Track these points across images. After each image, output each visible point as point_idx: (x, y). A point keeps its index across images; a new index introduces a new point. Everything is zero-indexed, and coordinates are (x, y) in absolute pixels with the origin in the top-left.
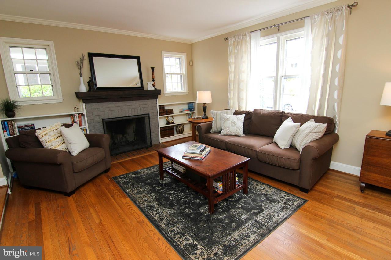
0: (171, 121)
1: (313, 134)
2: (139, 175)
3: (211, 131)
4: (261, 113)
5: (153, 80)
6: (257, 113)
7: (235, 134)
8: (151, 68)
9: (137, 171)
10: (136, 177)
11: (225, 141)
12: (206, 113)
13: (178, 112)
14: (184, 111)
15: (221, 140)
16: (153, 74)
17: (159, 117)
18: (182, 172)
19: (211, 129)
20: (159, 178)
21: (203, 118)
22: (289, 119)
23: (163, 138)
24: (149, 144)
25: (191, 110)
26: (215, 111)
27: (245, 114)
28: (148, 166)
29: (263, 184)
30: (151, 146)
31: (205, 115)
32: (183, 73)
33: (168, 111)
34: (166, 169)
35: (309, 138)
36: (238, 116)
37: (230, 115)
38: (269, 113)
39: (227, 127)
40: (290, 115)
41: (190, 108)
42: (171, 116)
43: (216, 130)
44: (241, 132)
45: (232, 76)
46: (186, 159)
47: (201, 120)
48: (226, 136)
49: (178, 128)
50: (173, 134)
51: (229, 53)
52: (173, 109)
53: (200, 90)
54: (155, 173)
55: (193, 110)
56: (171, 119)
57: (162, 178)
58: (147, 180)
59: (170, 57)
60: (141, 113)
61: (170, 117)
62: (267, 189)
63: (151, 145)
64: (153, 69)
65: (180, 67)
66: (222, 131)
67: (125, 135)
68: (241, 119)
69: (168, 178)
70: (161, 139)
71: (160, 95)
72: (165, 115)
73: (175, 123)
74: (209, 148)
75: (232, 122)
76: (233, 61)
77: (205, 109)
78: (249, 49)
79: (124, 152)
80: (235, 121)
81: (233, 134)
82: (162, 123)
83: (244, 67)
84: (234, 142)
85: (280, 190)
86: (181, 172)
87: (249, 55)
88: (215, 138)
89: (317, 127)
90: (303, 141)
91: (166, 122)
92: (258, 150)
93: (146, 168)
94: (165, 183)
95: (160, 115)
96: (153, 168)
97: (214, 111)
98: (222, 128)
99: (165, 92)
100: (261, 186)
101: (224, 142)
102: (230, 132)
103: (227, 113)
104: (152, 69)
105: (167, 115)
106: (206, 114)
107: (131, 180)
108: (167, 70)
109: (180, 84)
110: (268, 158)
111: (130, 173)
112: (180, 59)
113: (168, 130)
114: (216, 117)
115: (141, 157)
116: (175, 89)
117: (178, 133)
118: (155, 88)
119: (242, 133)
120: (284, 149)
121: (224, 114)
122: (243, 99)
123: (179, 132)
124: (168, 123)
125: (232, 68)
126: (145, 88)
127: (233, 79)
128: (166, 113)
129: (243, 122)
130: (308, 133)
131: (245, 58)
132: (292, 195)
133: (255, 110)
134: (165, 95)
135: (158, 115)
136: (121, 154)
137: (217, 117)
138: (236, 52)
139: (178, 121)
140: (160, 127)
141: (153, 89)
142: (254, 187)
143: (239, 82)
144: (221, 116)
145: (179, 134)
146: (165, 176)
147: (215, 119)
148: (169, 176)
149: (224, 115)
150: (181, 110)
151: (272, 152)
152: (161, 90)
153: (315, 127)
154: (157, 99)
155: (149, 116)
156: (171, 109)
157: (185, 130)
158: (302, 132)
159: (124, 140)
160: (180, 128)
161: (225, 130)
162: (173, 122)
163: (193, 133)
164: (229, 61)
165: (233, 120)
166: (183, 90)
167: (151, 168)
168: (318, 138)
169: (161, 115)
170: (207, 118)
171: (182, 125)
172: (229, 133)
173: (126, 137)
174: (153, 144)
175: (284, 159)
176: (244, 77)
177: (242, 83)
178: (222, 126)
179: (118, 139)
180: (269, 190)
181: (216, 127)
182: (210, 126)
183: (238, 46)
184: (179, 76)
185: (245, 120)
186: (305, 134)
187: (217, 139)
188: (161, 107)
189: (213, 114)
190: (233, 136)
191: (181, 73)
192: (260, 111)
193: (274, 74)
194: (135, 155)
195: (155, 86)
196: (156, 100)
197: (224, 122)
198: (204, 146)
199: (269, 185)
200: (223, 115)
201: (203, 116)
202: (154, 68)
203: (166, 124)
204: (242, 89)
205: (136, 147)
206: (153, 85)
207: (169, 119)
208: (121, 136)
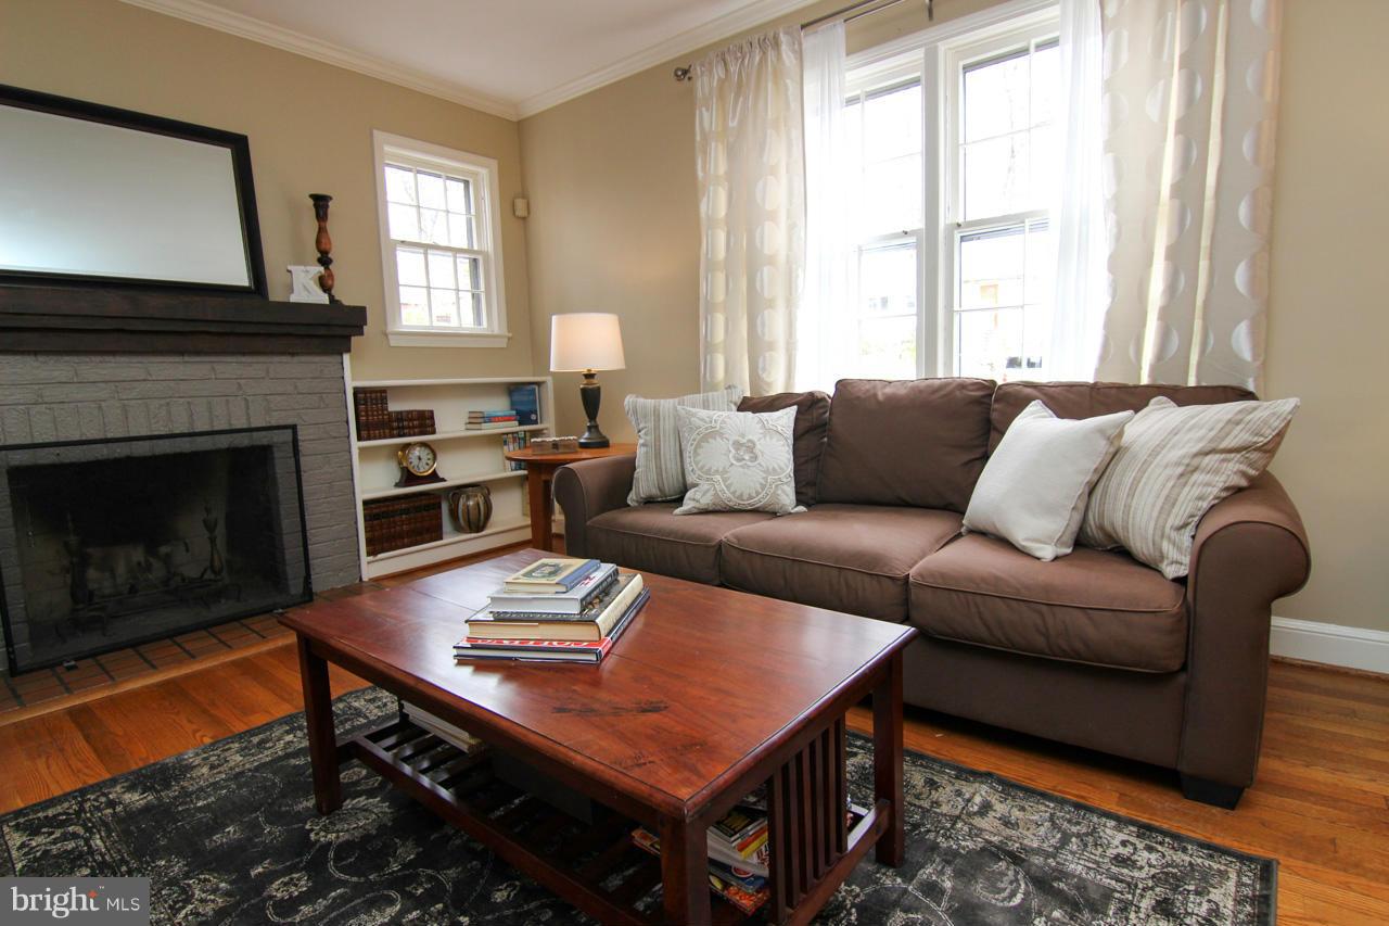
0: (423, 470)
1: (1223, 460)
2: (168, 795)
3: (632, 499)
4: (875, 395)
5: (325, 260)
6: (858, 398)
7: (760, 501)
8: (311, 196)
9: (170, 760)
10: (147, 809)
11: (709, 540)
12: (597, 419)
13: (464, 427)
14: (490, 419)
15: (688, 539)
16: (322, 231)
17: (356, 445)
18: (465, 748)
19: (631, 489)
20: (311, 803)
21: (584, 446)
22: (1035, 407)
23: (380, 556)
24: (296, 588)
25: (524, 417)
26: (646, 397)
27: (795, 407)
28: (259, 720)
29: (967, 774)
30: (311, 600)
31: (594, 428)
32: (484, 248)
33: (411, 420)
34: (360, 737)
35: (1208, 484)
36: (765, 415)
37: (725, 414)
38: (920, 391)
39: (717, 471)
40: (1029, 390)
41: (523, 408)
42: (424, 444)
43: (655, 491)
44: (784, 491)
45: (718, 243)
46: (482, 665)
47: (576, 452)
48: (711, 518)
49: (461, 502)
50: (435, 533)
51: (698, 138)
52: (432, 412)
53: (564, 309)
54: (293, 762)
55: (533, 417)
56: (424, 461)
57: (331, 801)
58: (217, 826)
59: (418, 168)
60: (248, 419)
61: (417, 452)
62: (1000, 808)
63: (308, 595)
64: (321, 203)
65: (469, 222)
66: (688, 495)
67: (164, 550)
68: (779, 428)
69: (370, 793)
70: (371, 558)
71: (362, 334)
72: (392, 436)
73: (443, 480)
74: (639, 576)
75: (738, 445)
76: (722, 169)
77: (591, 399)
78: (794, 105)
79: (134, 644)
80: (755, 439)
81: (746, 504)
82: (375, 479)
83: (776, 194)
84: (765, 542)
85: (1078, 806)
86: (461, 753)
87: (795, 133)
88: (659, 531)
89: (1238, 424)
90: (1171, 502)
91: (396, 475)
92: (912, 572)
93: (240, 737)
94: (344, 837)
95: (360, 438)
96: (288, 732)
97: (641, 400)
98: (690, 479)
99: (391, 328)
100: (959, 793)
101: (707, 547)
102: (734, 493)
103: (706, 406)
104: (316, 206)
105: (400, 436)
106: (596, 427)
107: (97, 842)
108: (400, 223)
109: (467, 300)
110: (981, 618)
111: (114, 782)
112: (466, 183)
113: (406, 511)
114: (651, 425)
115: (233, 663)
116: (447, 319)
117: (458, 529)
118: (332, 298)
119: (792, 496)
120: (1056, 558)
121: (693, 410)
122: (771, 346)
123: (469, 522)
124: (409, 478)
125: (716, 203)
126: (276, 294)
127: (721, 254)
128: (398, 428)
129: (791, 441)
130: (1196, 455)
131: (777, 153)
132: (1165, 833)
133: (841, 385)
134: (392, 343)
135: (348, 437)
136: (111, 656)
137: (657, 428)
138: (733, 124)
139: (457, 469)
140: (360, 497)
141: (324, 299)
142: (926, 805)
143: (752, 262)
144: (677, 417)
145: (466, 533)
146: (357, 783)
147: (650, 438)
148: (382, 786)
149: (694, 415)
150: (477, 419)
151: (997, 578)
152: (365, 308)
153: (1229, 421)
154: (346, 358)
155: (295, 441)
156: (424, 412)
157: (496, 516)
158: (1155, 452)
159: (158, 571)
160: (471, 503)
161: (704, 486)
162: (434, 472)
163: (534, 526)
164: (700, 174)
165: (743, 436)
166: (485, 324)
167: (277, 733)
168: (1244, 483)
169: (369, 439)
170: (604, 444)
171: (484, 488)
172: (729, 497)
173: (167, 559)
174: (316, 587)
175: (1090, 619)
176: (775, 239)
177: (766, 269)
178: (688, 468)
179: (121, 569)
180: (1016, 813)
181: (653, 476)
182: (624, 474)
183: (741, 99)
184: (464, 265)
185: (797, 436)
186: (1178, 464)
187: (669, 534)
188: (370, 401)
189: (635, 412)
190: (748, 517)
191: (476, 248)
192: (867, 387)
193: (917, 222)
194: (193, 657)
195: (333, 292)
196: (338, 358)
197: (698, 446)
198: (606, 569)
199: (1001, 781)
200: (688, 412)
201: (586, 435)
202: (331, 198)
203: (397, 485)
204: (766, 295)
205: (224, 608)
206: (325, 284)
207: (415, 462)
208: (138, 555)
